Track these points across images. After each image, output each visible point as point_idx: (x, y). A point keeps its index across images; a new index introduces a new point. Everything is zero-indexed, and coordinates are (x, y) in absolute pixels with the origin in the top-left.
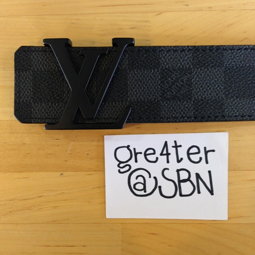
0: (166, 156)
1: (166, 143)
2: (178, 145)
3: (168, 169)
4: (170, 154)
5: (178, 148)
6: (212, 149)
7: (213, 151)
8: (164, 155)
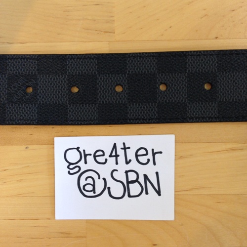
0: (115, 158)
1: (115, 145)
2: (127, 147)
3: (117, 170)
4: (118, 156)
5: (127, 150)
6: (159, 151)
7: (161, 153)
8: (113, 156)
